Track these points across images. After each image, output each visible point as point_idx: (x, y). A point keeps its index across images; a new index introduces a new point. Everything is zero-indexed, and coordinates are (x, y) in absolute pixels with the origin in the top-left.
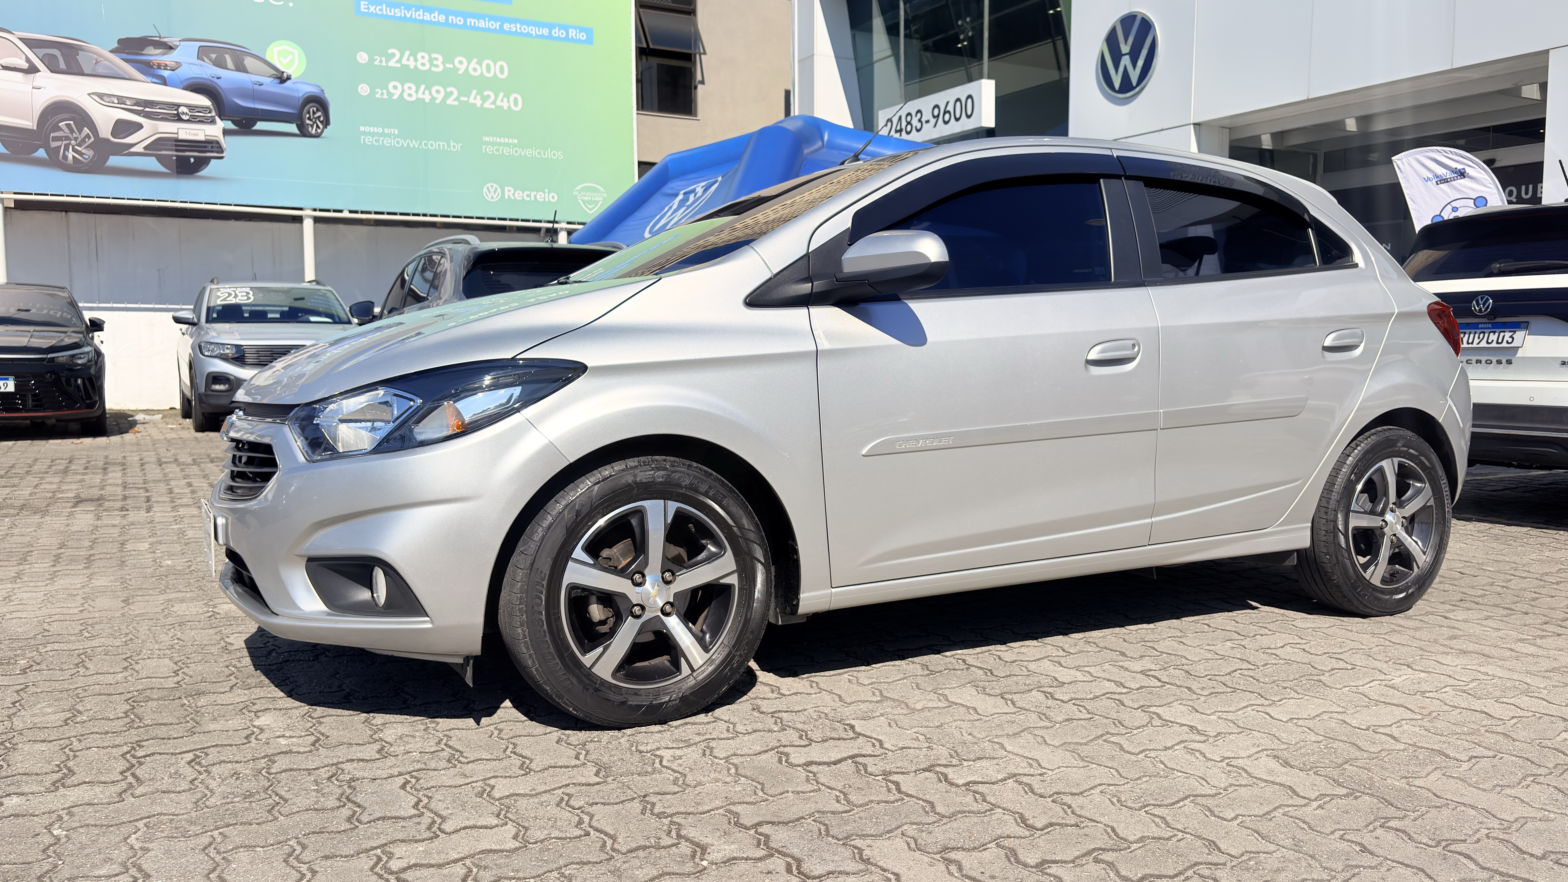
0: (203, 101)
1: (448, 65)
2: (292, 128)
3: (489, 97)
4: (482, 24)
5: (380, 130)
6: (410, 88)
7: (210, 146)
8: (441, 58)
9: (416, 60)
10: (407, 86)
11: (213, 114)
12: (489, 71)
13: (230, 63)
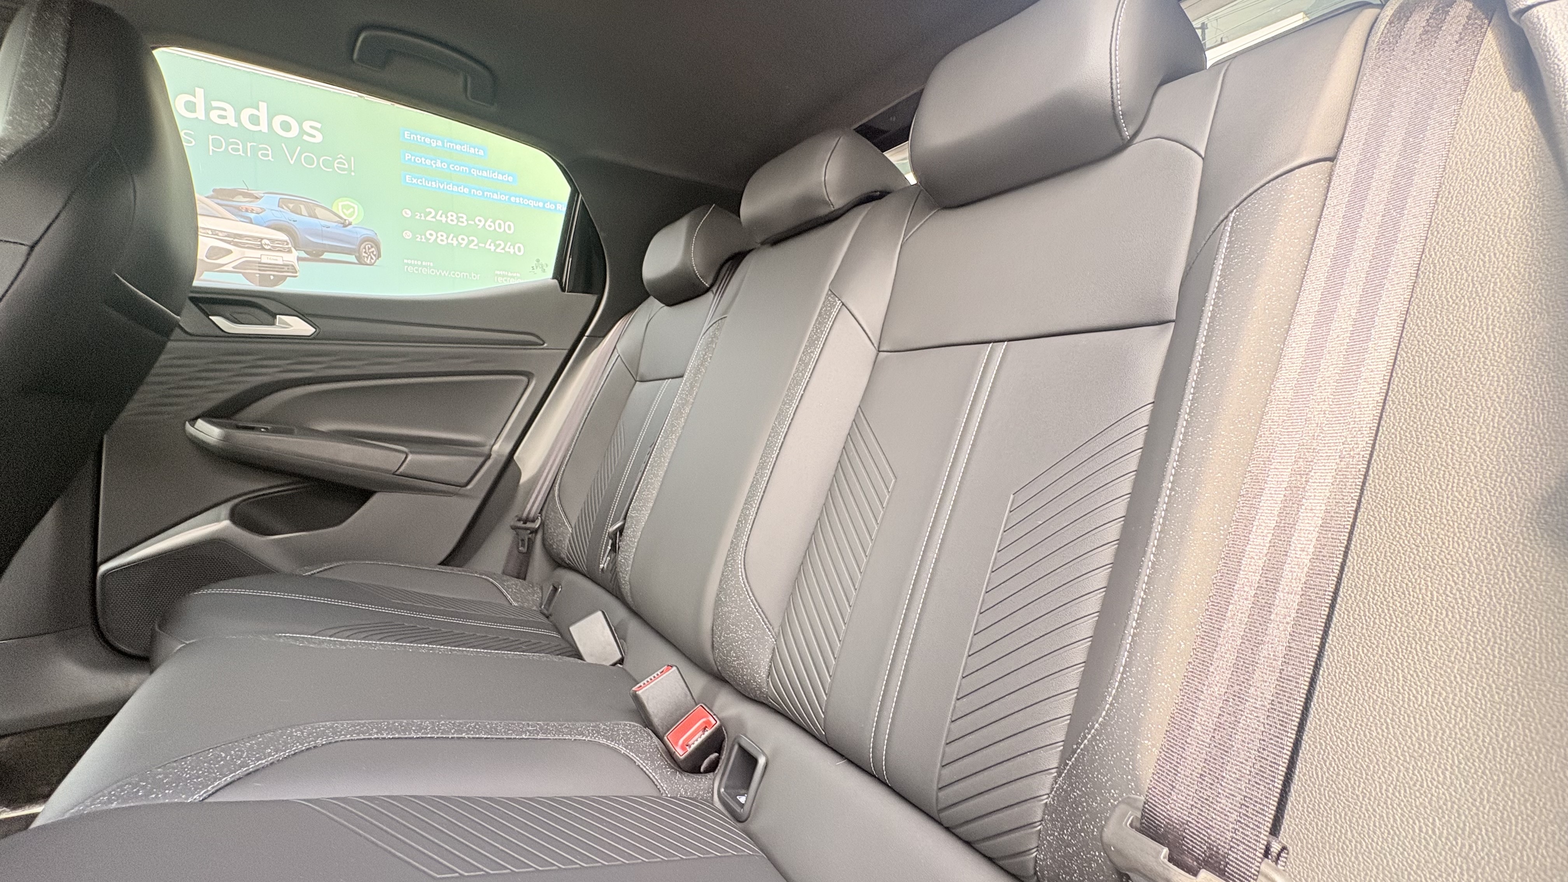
0: (281, 236)
1: (470, 222)
2: (352, 259)
3: (500, 245)
4: (495, 196)
5: (419, 263)
6: (442, 236)
7: (286, 268)
8: (465, 217)
9: (447, 217)
10: (439, 235)
11: (290, 246)
12: (500, 228)
13: (304, 212)
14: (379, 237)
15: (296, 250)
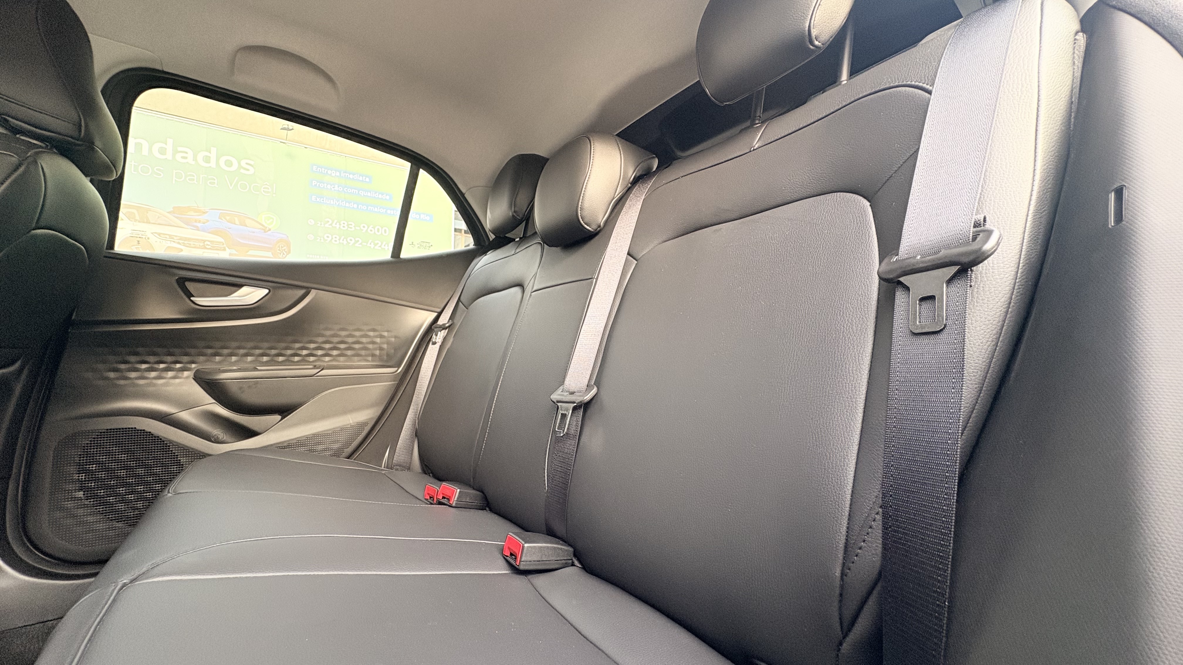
0: (219, 239)
1: (356, 228)
3: (378, 243)
4: (376, 210)
6: (336, 238)
8: (353, 225)
9: (340, 224)
10: (334, 237)
11: (225, 246)
12: (378, 232)
13: (237, 222)
14: (290, 239)
15: (229, 249)
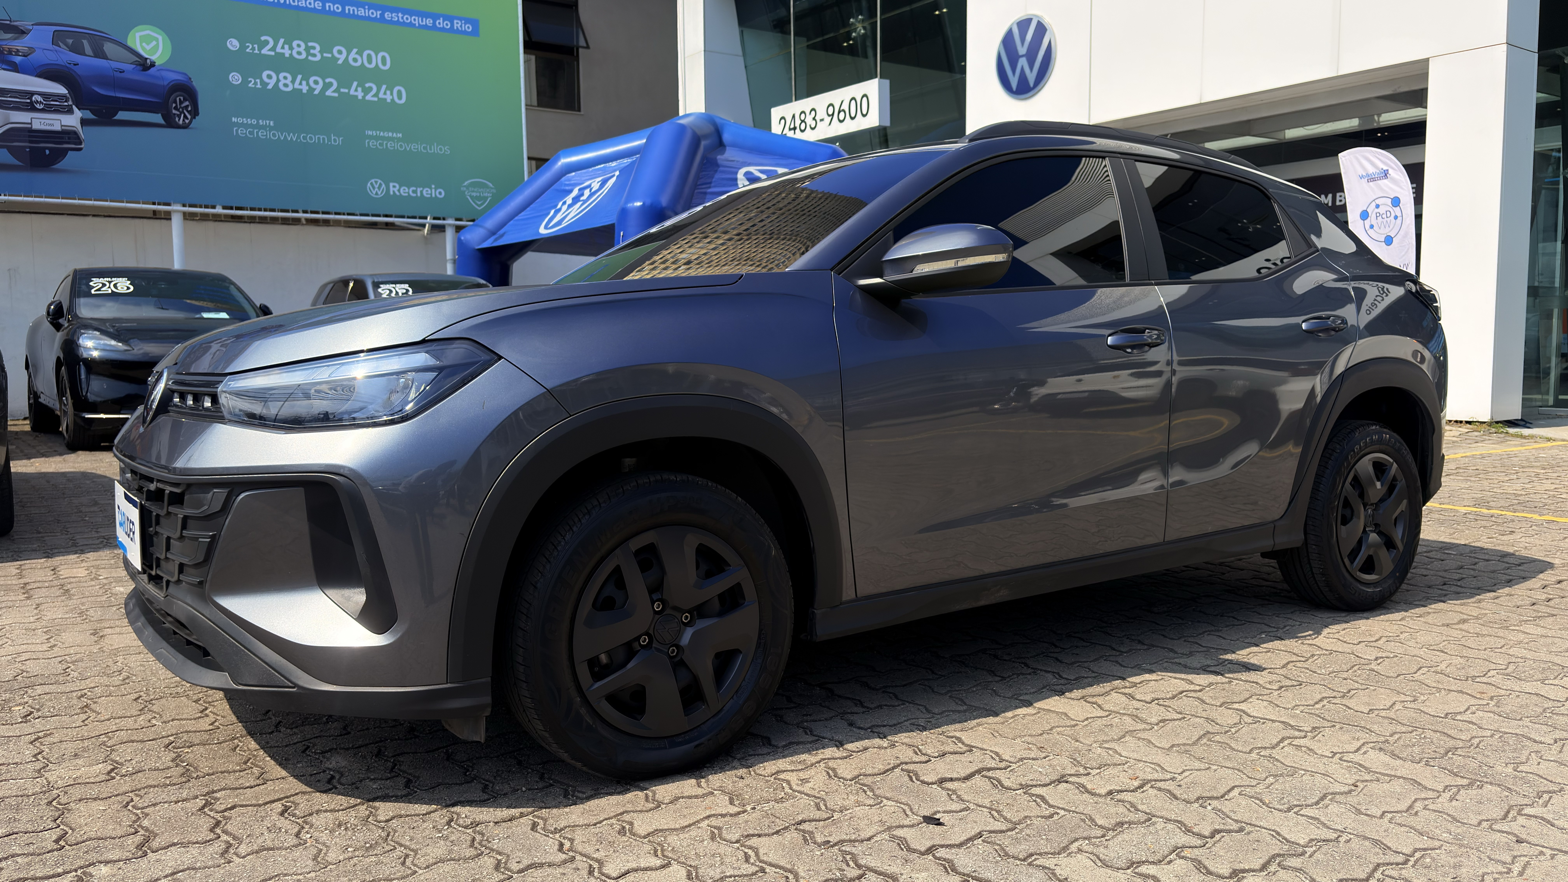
0: (58, 88)
1: (325, 55)
2: (158, 118)
3: (371, 89)
4: (361, 12)
5: (254, 122)
6: (285, 78)
7: (66, 136)
8: (318, 48)
9: (291, 48)
10: (282, 75)
11: (70, 103)
12: (370, 61)
13: (88, 49)
14: (194, 83)
15: (79, 109)
